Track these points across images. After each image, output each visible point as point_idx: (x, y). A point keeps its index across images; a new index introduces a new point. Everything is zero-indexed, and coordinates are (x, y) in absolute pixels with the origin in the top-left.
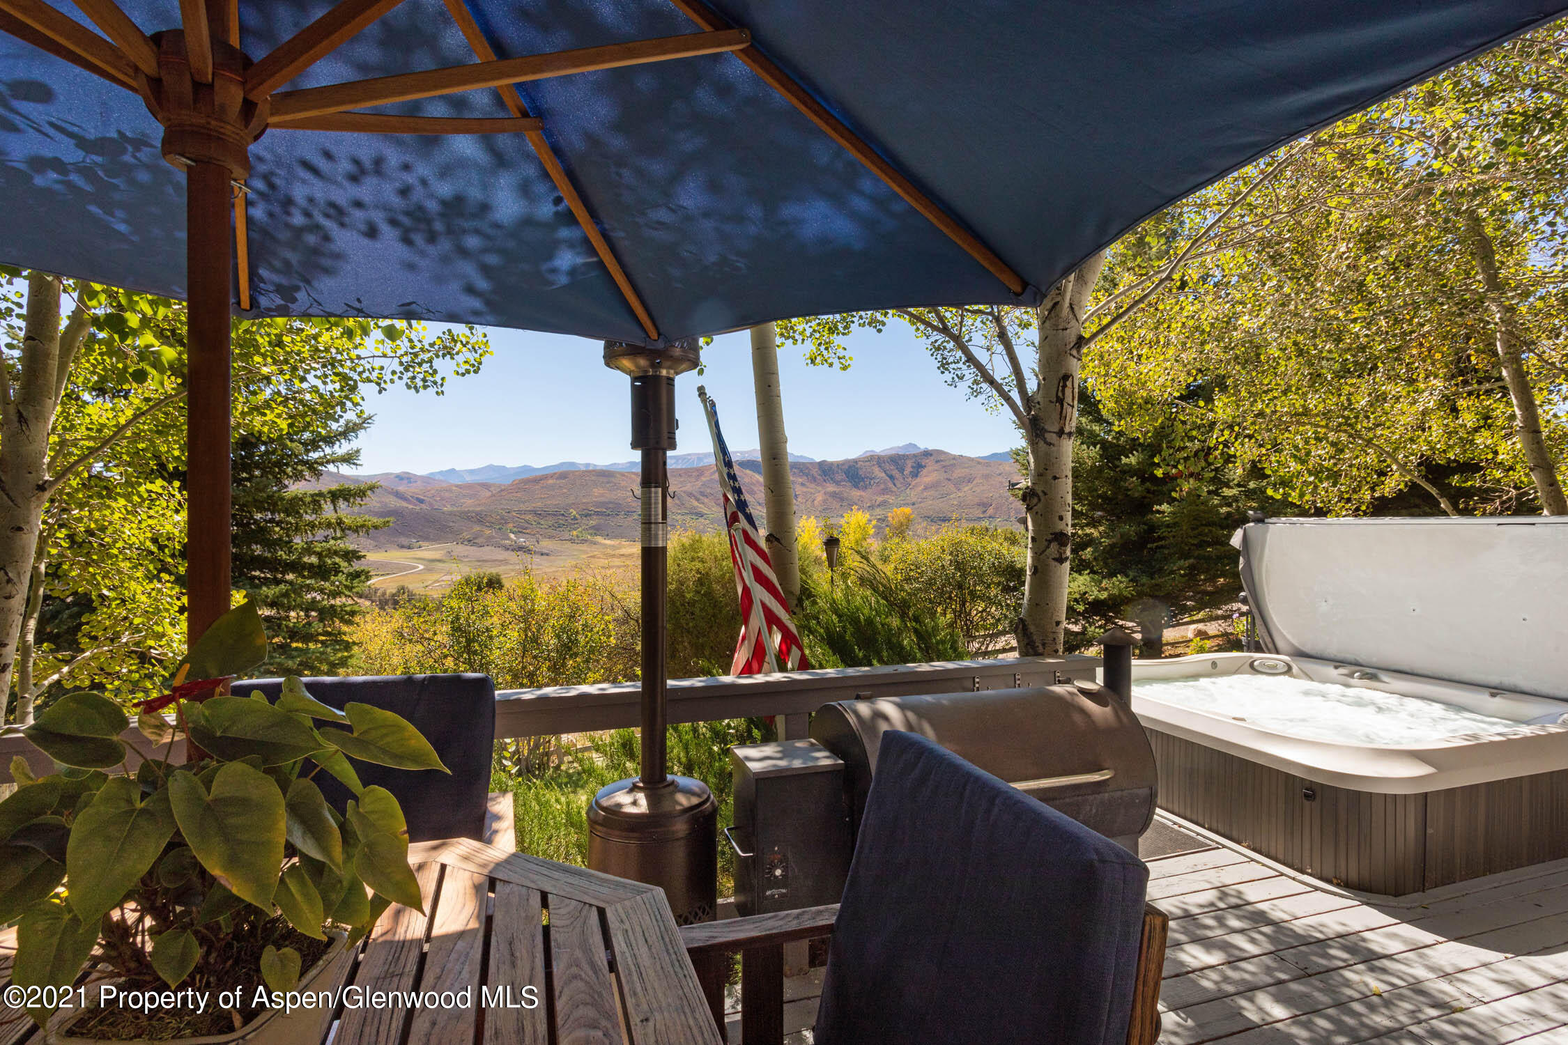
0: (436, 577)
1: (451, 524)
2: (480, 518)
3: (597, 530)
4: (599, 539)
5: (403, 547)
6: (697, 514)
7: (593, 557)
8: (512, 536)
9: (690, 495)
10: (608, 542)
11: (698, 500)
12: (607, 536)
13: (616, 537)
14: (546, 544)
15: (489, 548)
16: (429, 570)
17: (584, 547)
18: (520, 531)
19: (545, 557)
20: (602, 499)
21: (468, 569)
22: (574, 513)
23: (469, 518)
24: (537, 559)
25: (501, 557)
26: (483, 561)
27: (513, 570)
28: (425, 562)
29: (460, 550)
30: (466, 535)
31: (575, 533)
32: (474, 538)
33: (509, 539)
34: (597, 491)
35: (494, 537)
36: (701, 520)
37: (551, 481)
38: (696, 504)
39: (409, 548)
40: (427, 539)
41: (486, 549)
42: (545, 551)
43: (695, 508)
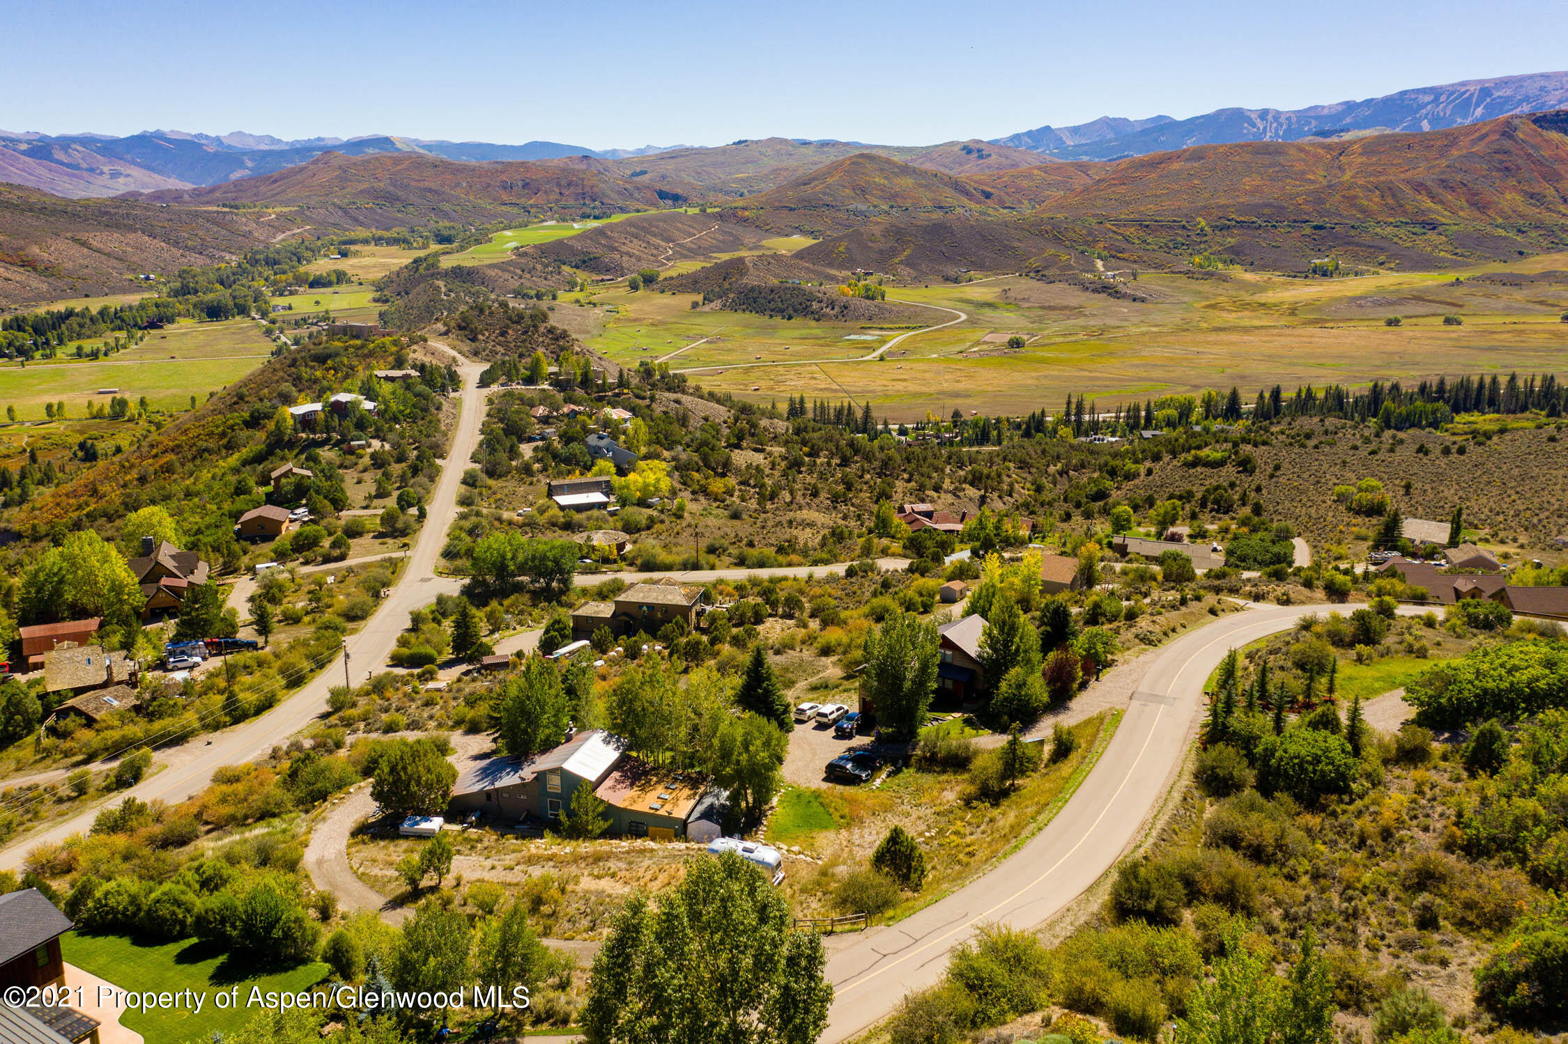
0: (978, 335)
1: (1016, 244)
2: (1054, 233)
3: (1236, 255)
4: (1238, 272)
5: (947, 279)
6: (1424, 224)
7: (1213, 306)
8: (1099, 264)
9: (1419, 187)
10: (1249, 277)
11: (1433, 197)
12: (1251, 266)
13: (1264, 268)
14: (1149, 280)
15: (1061, 285)
16: (972, 322)
17: (1206, 286)
18: (1114, 255)
19: (1138, 305)
20: (1256, 200)
21: (1023, 323)
22: (1203, 223)
23: (1041, 234)
24: (1124, 308)
25: (1073, 302)
26: (1051, 308)
27: (1084, 327)
28: (970, 308)
29: (1024, 286)
30: (1034, 262)
31: (1197, 259)
32: (1046, 268)
33: (1093, 270)
34: (1248, 182)
35: (1072, 268)
36: (1432, 236)
37: (1176, 166)
38: (1429, 204)
39: (956, 281)
40: (981, 266)
41: (1059, 286)
42: (1140, 294)
43: (1423, 213)
